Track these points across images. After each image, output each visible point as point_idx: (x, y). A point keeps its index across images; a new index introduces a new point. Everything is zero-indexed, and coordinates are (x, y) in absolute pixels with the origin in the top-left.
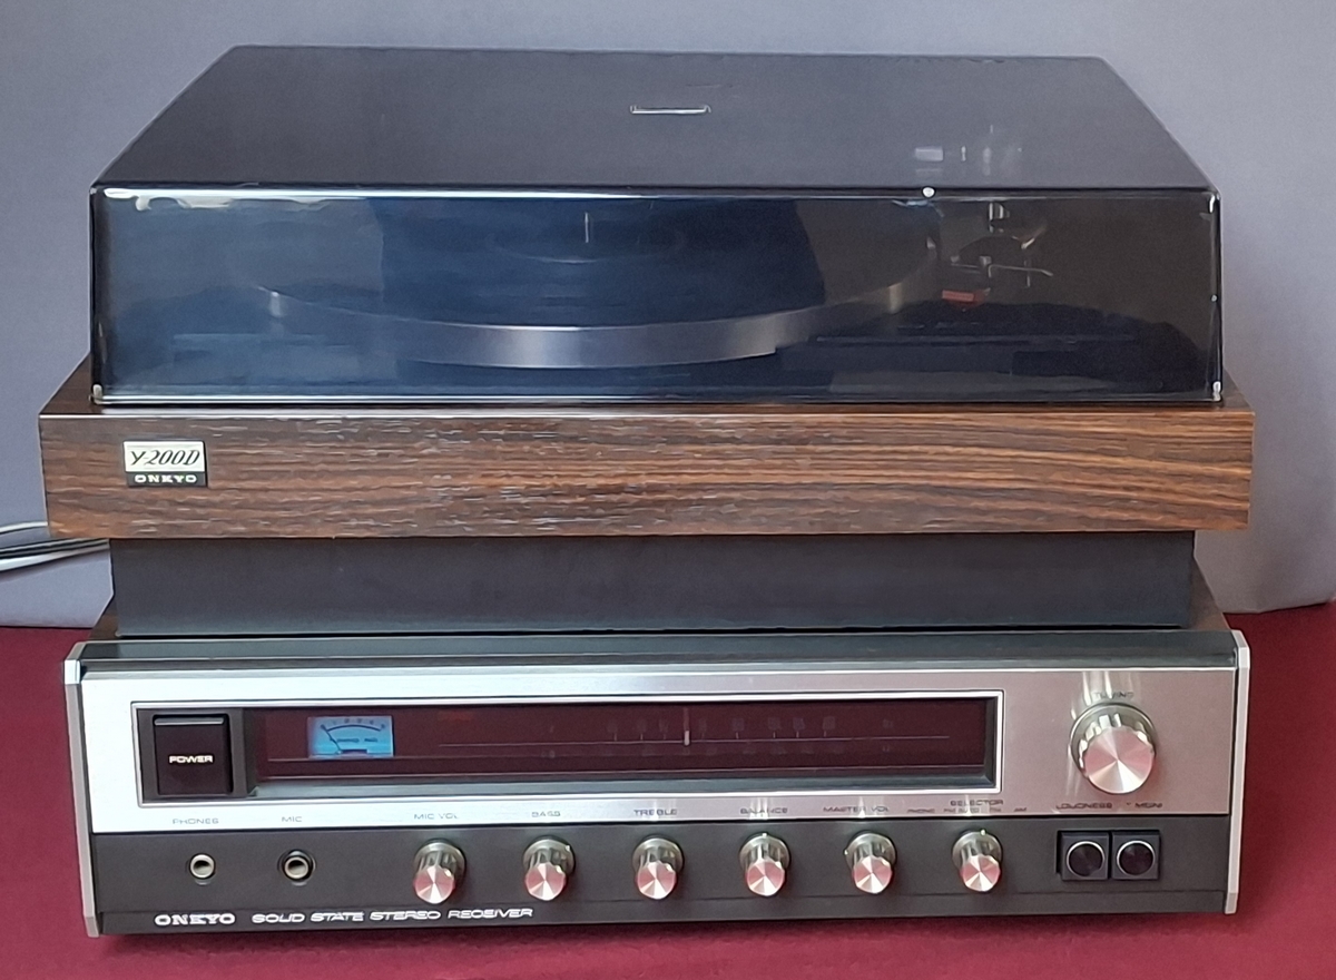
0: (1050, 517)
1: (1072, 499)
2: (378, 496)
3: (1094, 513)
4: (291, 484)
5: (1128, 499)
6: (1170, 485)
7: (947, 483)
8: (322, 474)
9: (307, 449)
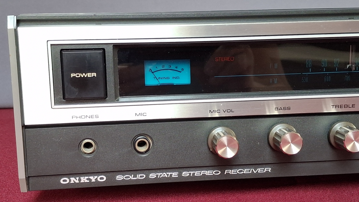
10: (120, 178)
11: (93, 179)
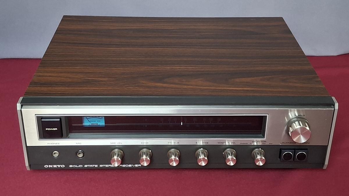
10: (71, 166)
11: (59, 166)
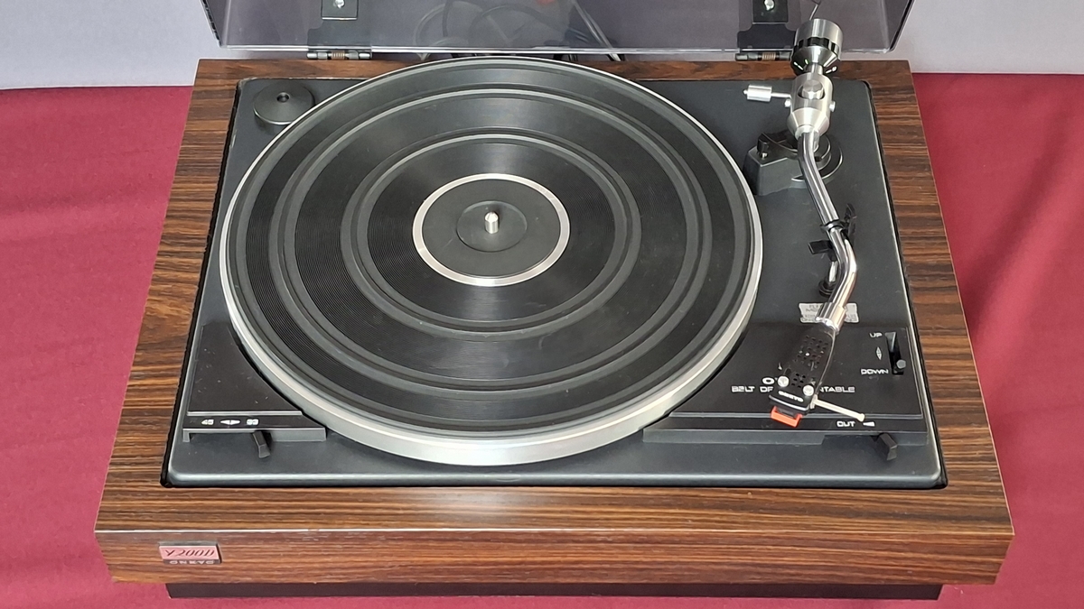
0: (843, 577)
1: (860, 570)
2: (346, 565)
3: (878, 576)
4: (282, 560)
5: (907, 571)
6: (939, 564)
7: (767, 562)
8: (304, 556)
9: (291, 545)
